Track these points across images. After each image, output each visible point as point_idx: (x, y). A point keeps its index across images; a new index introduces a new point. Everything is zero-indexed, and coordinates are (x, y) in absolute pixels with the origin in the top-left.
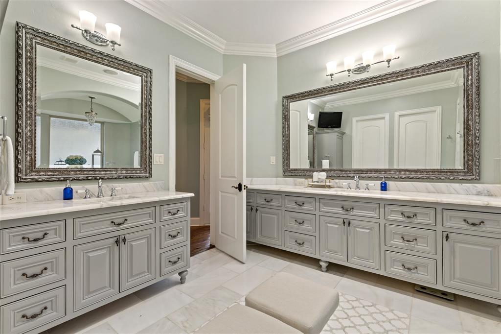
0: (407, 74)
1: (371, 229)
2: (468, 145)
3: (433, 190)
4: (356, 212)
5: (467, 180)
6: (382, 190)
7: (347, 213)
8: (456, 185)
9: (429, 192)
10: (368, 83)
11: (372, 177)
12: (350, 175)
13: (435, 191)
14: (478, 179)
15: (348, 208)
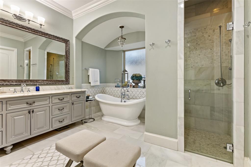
0: (47, 36)
1: (45, 111)
2: (67, 71)
3: (57, 88)
4: (36, 104)
5: (67, 84)
6: (36, 91)
7: (30, 106)
8: (64, 86)
9: (56, 90)
10: (25, 29)
11: (29, 84)
12: (12, 83)
13: (57, 89)
14: (69, 84)
15: (31, 102)
